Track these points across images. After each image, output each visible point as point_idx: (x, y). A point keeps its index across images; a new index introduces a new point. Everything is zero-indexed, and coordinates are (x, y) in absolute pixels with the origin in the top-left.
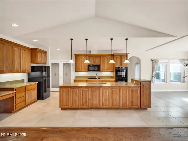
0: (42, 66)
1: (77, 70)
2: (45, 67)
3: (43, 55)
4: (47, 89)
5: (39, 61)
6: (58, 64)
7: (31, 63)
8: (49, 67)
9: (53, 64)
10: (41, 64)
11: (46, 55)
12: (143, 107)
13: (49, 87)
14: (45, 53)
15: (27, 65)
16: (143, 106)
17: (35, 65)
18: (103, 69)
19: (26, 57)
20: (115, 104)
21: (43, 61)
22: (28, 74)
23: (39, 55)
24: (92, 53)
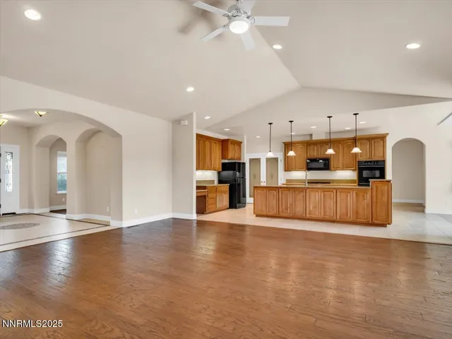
0: (235, 163)
1: (287, 169)
2: (239, 163)
3: (237, 147)
4: (242, 199)
5: (232, 156)
6: (258, 160)
7: (222, 159)
8: (244, 164)
9: (251, 160)
10: (234, 159)
11: (240, 146)
12: (376, 222)
13: (244, 196)
14: (239, 144)
15: (218, 161)
16: (376, 220)
17: (227, 161)
18: (335, 166)
19: (217, 151)
20: (328, 214)
21: (237, 155)
22: (219, 173)
23: (231, 147)
24: (314, 138)
